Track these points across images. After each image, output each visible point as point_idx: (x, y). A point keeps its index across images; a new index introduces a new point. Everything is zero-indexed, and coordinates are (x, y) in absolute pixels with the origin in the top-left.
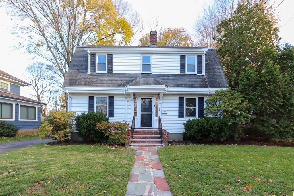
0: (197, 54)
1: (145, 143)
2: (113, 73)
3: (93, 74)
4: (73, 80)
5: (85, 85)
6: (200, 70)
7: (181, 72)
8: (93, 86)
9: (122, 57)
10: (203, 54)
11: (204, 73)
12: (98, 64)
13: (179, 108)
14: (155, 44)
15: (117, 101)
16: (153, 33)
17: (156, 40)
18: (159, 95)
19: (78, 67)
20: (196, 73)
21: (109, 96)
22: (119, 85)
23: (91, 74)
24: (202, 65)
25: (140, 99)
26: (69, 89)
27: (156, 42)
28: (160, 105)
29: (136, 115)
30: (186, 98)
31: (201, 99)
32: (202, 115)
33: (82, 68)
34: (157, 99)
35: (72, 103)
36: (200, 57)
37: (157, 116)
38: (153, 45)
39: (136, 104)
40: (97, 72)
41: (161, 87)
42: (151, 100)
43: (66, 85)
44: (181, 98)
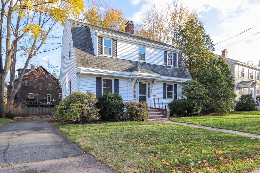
0: (173, 52)
1: (154, 118)
2: (118, 58)
3: (100, 57)
4: (84, 60)
5: (98, 67)
6: (175, 65)
7: (164, 64)
8: (106, 69)
9: (124, 45)
10: (177, 52)
11: (177, 67)
12: (104, 47)
13: (163, 92)
14: (133, 33)
15: (121, 83)
16: (131, 22)
17: (133, 30)
19: (83, 47)
20: (173, 66)
21: (114, 79)
22: (126, 70)
23: (98, 56)
24: (176, 61)
25: (138, 83)
26: (83, 69)
27: (133, 32)
28: (151, 89)
29: (135, 97)
30: (167, 84)
31: (176, 86)
32: (176, 97)
33: (87, 49)
34: (149, 83)
35: (80, 83)
36: (175, 54)
37: (149, 97)
38: (131, 34)
39: (135, 87)
40: (104, 55)
41: (158, 75)
42: (146, 85)
43: (79, 65)
44: (165, 85)
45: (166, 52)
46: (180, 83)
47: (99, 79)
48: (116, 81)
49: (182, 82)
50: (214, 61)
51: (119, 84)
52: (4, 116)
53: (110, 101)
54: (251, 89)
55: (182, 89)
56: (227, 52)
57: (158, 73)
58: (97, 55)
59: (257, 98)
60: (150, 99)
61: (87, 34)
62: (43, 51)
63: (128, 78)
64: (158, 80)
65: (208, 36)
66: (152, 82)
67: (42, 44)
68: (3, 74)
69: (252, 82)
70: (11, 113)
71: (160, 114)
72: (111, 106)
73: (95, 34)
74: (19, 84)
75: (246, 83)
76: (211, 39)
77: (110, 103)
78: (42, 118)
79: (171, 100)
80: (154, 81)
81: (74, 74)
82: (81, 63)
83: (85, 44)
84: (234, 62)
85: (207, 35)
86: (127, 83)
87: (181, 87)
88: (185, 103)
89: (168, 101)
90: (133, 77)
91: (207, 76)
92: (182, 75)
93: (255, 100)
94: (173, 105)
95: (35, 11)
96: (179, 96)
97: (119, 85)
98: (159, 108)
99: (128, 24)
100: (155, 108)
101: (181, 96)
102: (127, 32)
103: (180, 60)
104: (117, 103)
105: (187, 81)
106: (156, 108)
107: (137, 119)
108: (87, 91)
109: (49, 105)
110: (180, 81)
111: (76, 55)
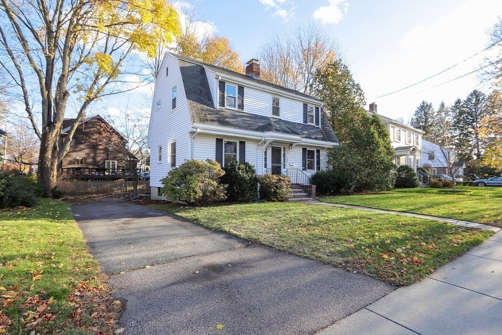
0: (315, 105)
1: (295, 197)
2: (244, 111)
3: (222, 109)
6: (317, 123)
7: (304, 122)
10: (320, 106)
11: (320, 126)
12: (227, 96)
13: (303, 160)
14: (258, 76)
15: (249, 147)
16: (255, 61)
17: (259, 71)
18: (291, 144)
19: (197, 94)
20: (314, 124)
21: (240, 141)
22: (257, 130)
24: (318, 117)
25: (271, 148)
26: (201, 127)
27: (258, 74)
28: (287, 156)
29: (266, 167)
30: (307, 149)
31: (318, 151)
32: (318, 168)
33: (204, 98)
34: (284, 148)
35: (195, 146)
36: (317, 109)
37: (284, 168)
38: (255, 78)
39: (266, 153)
40: (226, 107)
41: (298, 137)
42: (281, 150)
43: (196, 121)
44: (304, 150)
45: (305, 106)
46: (323, 148)
47: (219, 141)
48: (242, 144)
49: (327, 146)
50: (368, 120)
51: (246, 148)
52: (50, 194)
53: (241, 173)
54: (410, 157)
55: (327, 157)
56: (376, 106)
57: (299, 134)
58: (218, 107)
59: (417, 170)
60: (285, 170)
61: (202, 76)
62: (109, 93)
63: (258, 141)
64: (297, 144)
65: (358, 85)
66: (289, 146)
67: (107, 83)
68: (52, 127)
69: (411, 149)
70: (58, 189)
71: (301, 192)
72: (242, 180)
73: (216, 78)
74: (67, 143)
75: (405, 149)
76: (362, 89)
77: (240, 176)
78: (107, 197)
79: (314, 172)
80: (292, 145)
81: (186, 133)
82: (198, 119)
83: (200, 90)
84: (387, 121)
85: (356, 83)
86: (256, 147)
87: (326, 154)
88: (333, 177)
89: (310, 173)
90: (266, 139)
91: (360, 139)
92: (327, 137)
93: (415, 171)
94: (317, 179)
95: (109, 35)
96: (324, 167)
97: (246, 150)
98: (300, 183)
99: (251, 63)
100: (294, 183)
101: (326, 167)
102: (250, 75)
103: (324, 115)
104: (250, 176)
105: (333, 146)
106: (296, 183)
107: (275, 199)
108: (206, 159)
109: (110, 177)
110: (324, 146)
111: (190, 106)
